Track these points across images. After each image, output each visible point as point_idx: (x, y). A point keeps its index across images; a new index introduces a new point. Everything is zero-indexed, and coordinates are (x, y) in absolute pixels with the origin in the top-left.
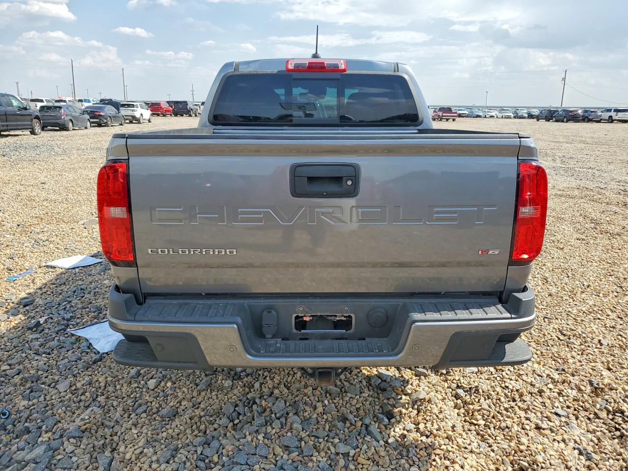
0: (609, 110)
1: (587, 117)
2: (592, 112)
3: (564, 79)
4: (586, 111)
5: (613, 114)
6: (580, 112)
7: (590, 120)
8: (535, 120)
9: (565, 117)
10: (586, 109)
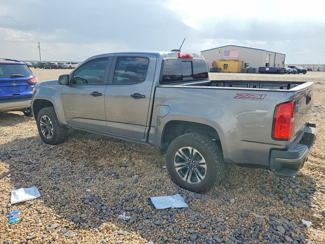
0: (69, 63)
1: (60, 66)
2: (62, 64)
3: (39, 47)
4: (59, 64)
5: (71, 65)
6: (56, 64)
7: (62, 68)
8: (34, 68)
9: (50, 66)
10: (59, 62)
